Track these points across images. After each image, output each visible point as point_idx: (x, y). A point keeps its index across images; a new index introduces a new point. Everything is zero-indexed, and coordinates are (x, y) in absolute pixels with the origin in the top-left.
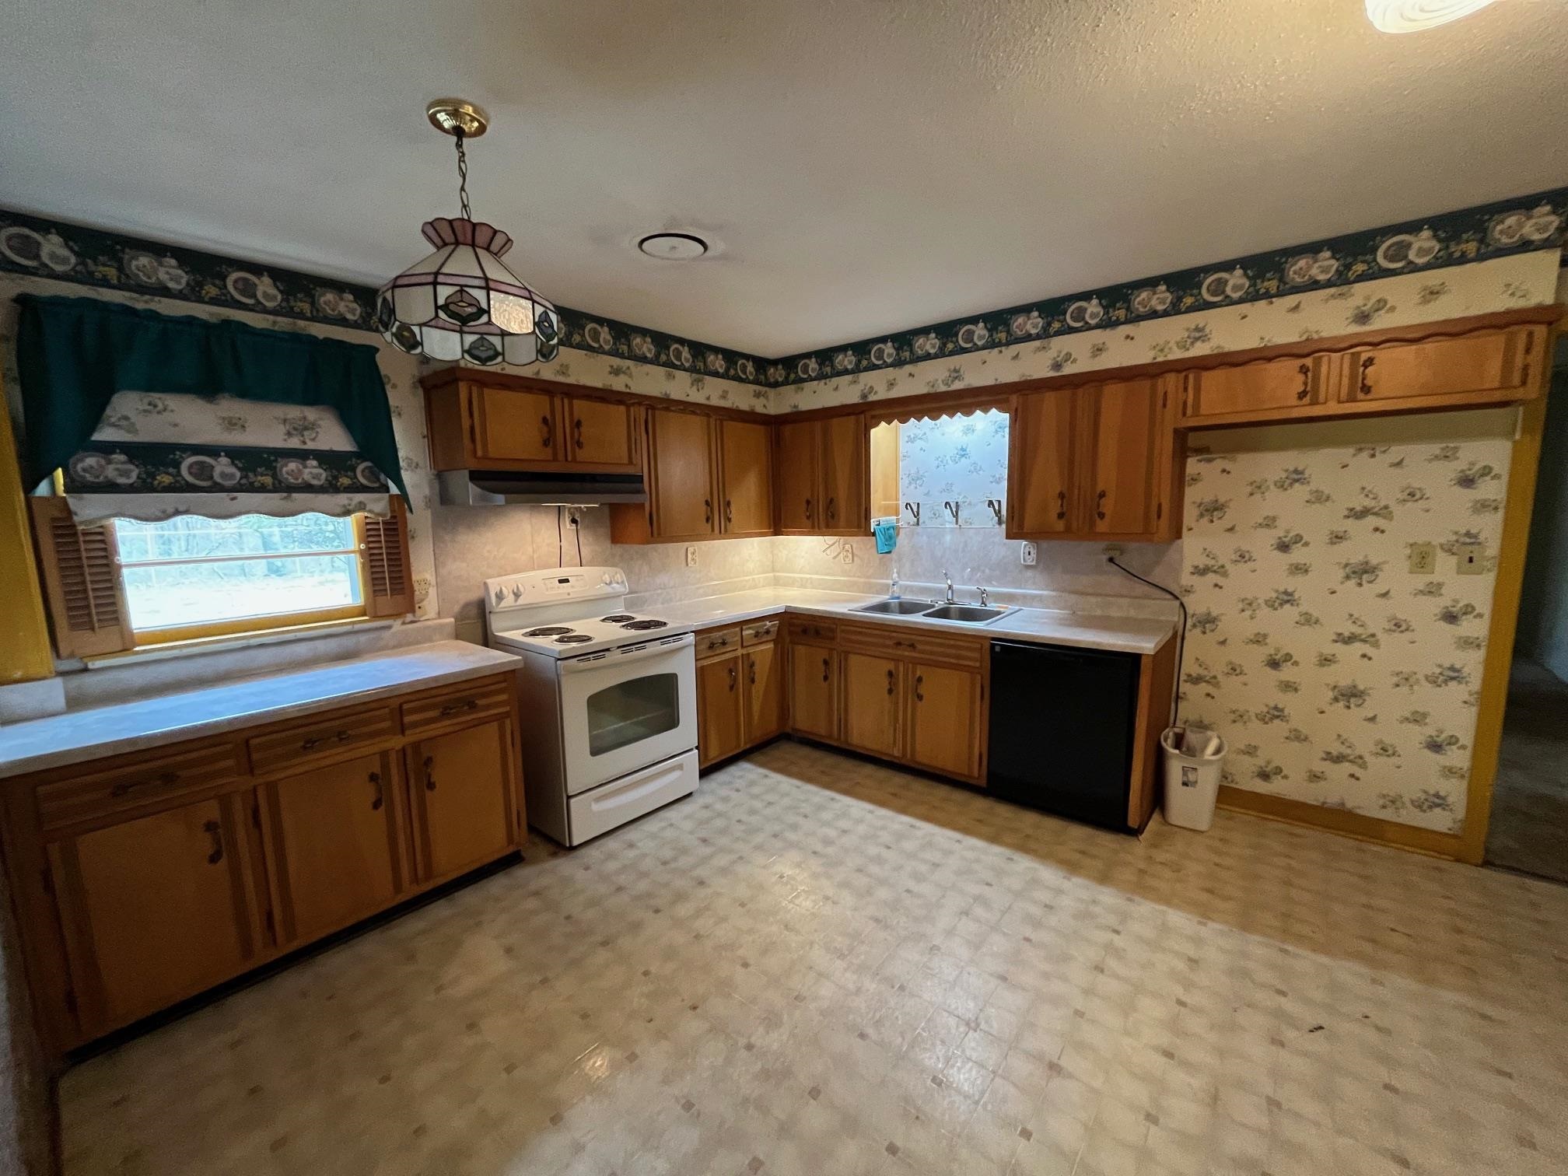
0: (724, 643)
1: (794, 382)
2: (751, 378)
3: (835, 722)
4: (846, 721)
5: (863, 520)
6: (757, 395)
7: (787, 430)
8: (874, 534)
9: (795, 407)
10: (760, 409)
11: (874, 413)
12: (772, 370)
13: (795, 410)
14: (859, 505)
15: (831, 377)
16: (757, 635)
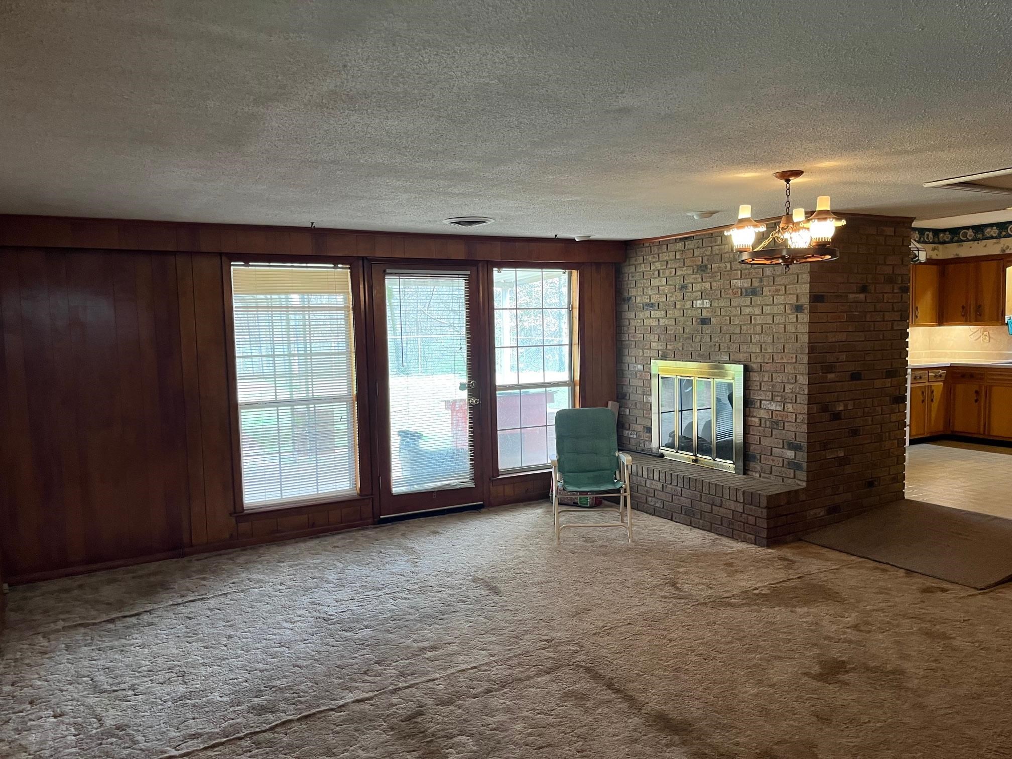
0: (920, 378)
1: (957, 242)
2: (931, 241)
3: (982, 423)
4: (989, 424)
5: (1000, 315)
6: (934, 249)
7: (951, 267)
8: (1007, 324)
9: (957, 255)
10: (934, 257)
11: (1008, 259)
12: (942, 235)
13: (956, 257)
14: (998, 308)
15: (982, 240)
16: (935, 376)
